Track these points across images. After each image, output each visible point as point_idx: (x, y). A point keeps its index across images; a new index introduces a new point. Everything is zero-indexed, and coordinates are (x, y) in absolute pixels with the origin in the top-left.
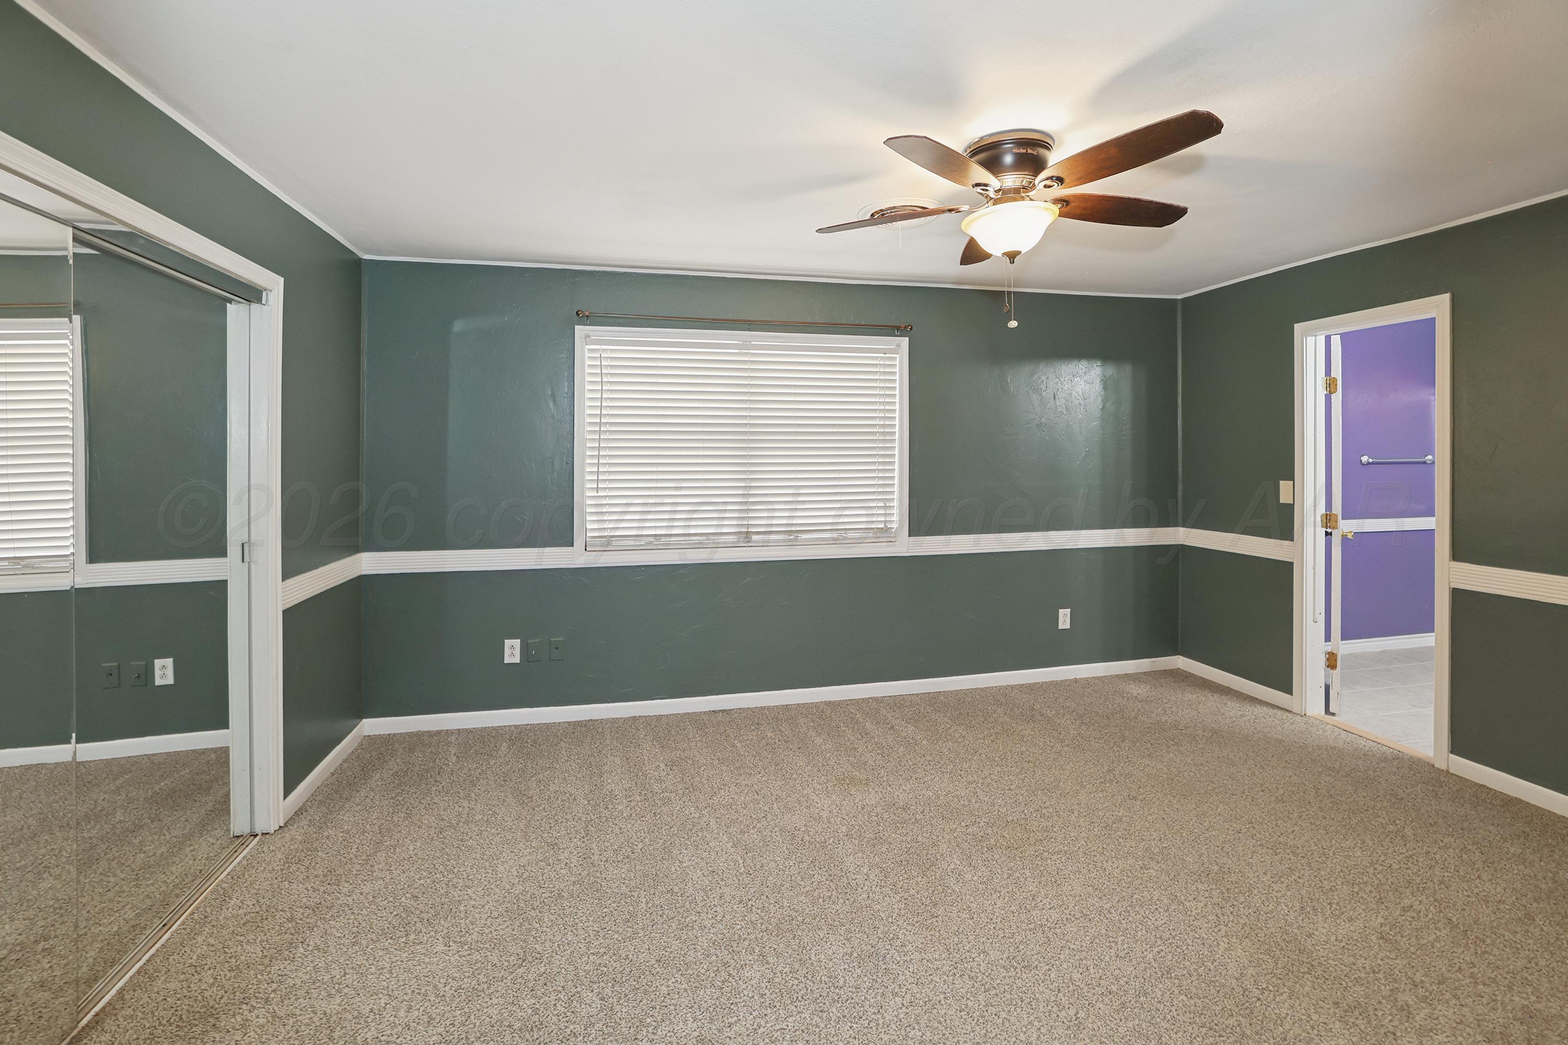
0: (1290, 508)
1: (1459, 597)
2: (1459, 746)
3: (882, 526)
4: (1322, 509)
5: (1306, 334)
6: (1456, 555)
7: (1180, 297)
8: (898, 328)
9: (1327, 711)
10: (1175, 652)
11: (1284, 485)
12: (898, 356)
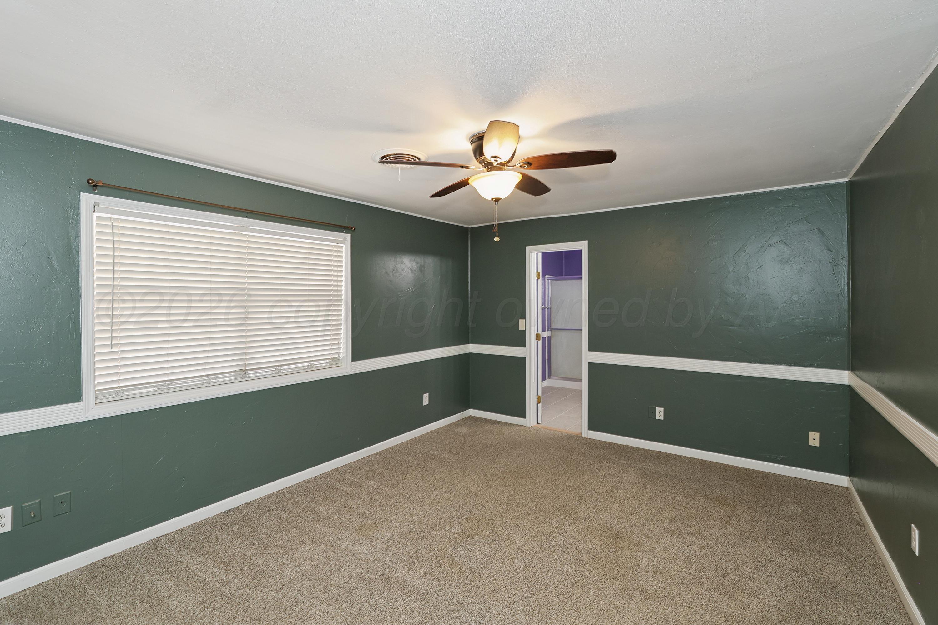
0: (524, 332)
1: (591, 365)
2: (592, 426)
3: (336, 356)
4: (536, 333)
5: (531, 251)
6: (590, 349)
7: (470, 227)
8: (345, 228)
9: (538, 423)
10: (468, 407)
11: (521, 322)
12: (344, 246)
